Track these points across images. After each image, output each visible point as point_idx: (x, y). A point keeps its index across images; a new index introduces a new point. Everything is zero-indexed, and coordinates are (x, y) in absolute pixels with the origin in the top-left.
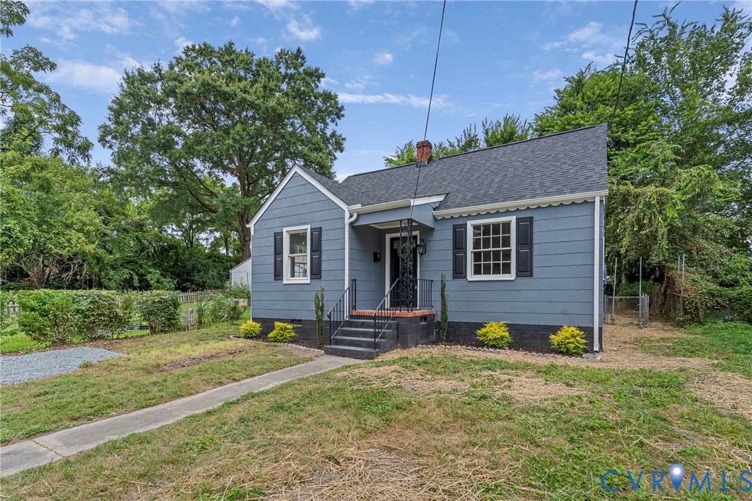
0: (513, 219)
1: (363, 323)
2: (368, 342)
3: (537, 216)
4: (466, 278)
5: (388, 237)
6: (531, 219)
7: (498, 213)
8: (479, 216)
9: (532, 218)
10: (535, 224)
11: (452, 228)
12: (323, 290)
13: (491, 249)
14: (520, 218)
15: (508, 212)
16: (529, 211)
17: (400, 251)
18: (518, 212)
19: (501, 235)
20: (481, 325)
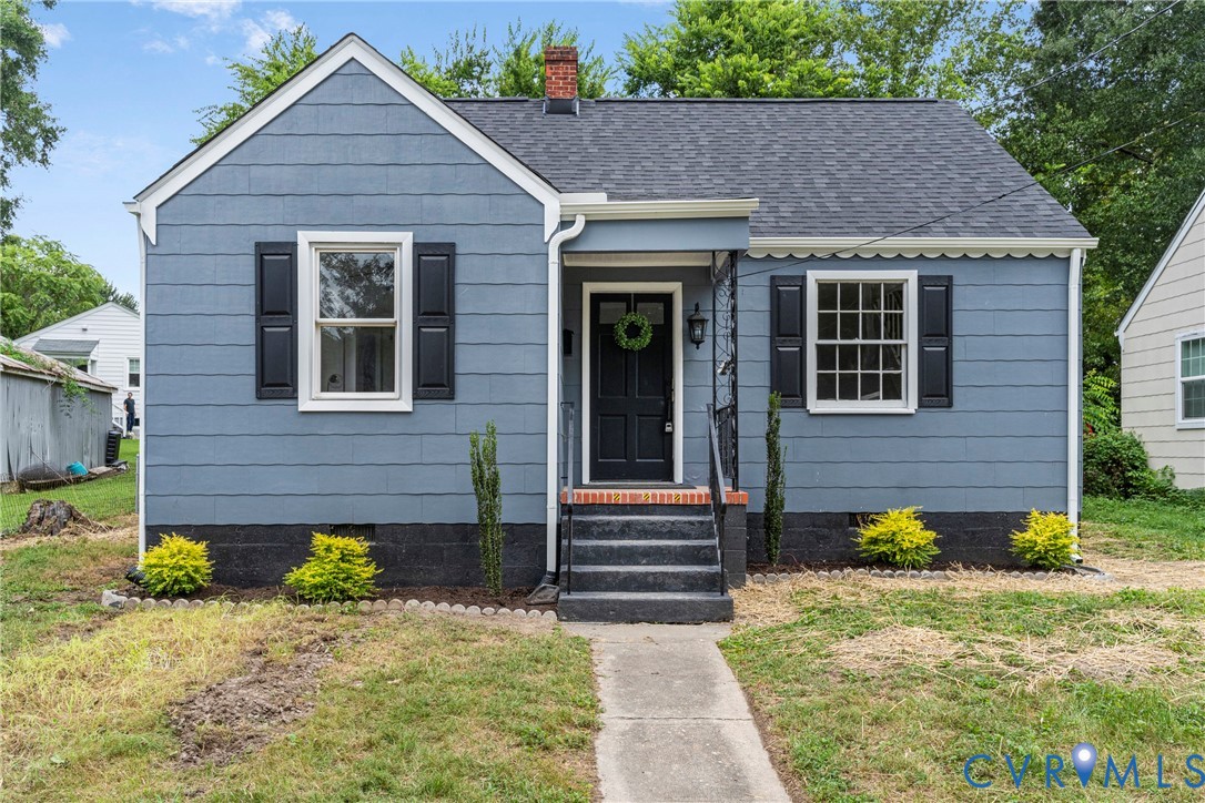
0: (910, 278)
1: (628, 524)
2: (688, 576)
3: (960, 276)
4: (804, 405)
5: (589, 288)
6: (948, 282)
7: (878, 260)
8: (834, 259)
9: (950, 278)
10: (957, 292)
11: (768, 283)
12: (492, 432)
13: (859, 341)
14: (927, 277)
15: (900, 260)
16: (945, 263)
17: (621, 331)
18: (921, 263)
19: (882, 311)
20: (867, 519)
